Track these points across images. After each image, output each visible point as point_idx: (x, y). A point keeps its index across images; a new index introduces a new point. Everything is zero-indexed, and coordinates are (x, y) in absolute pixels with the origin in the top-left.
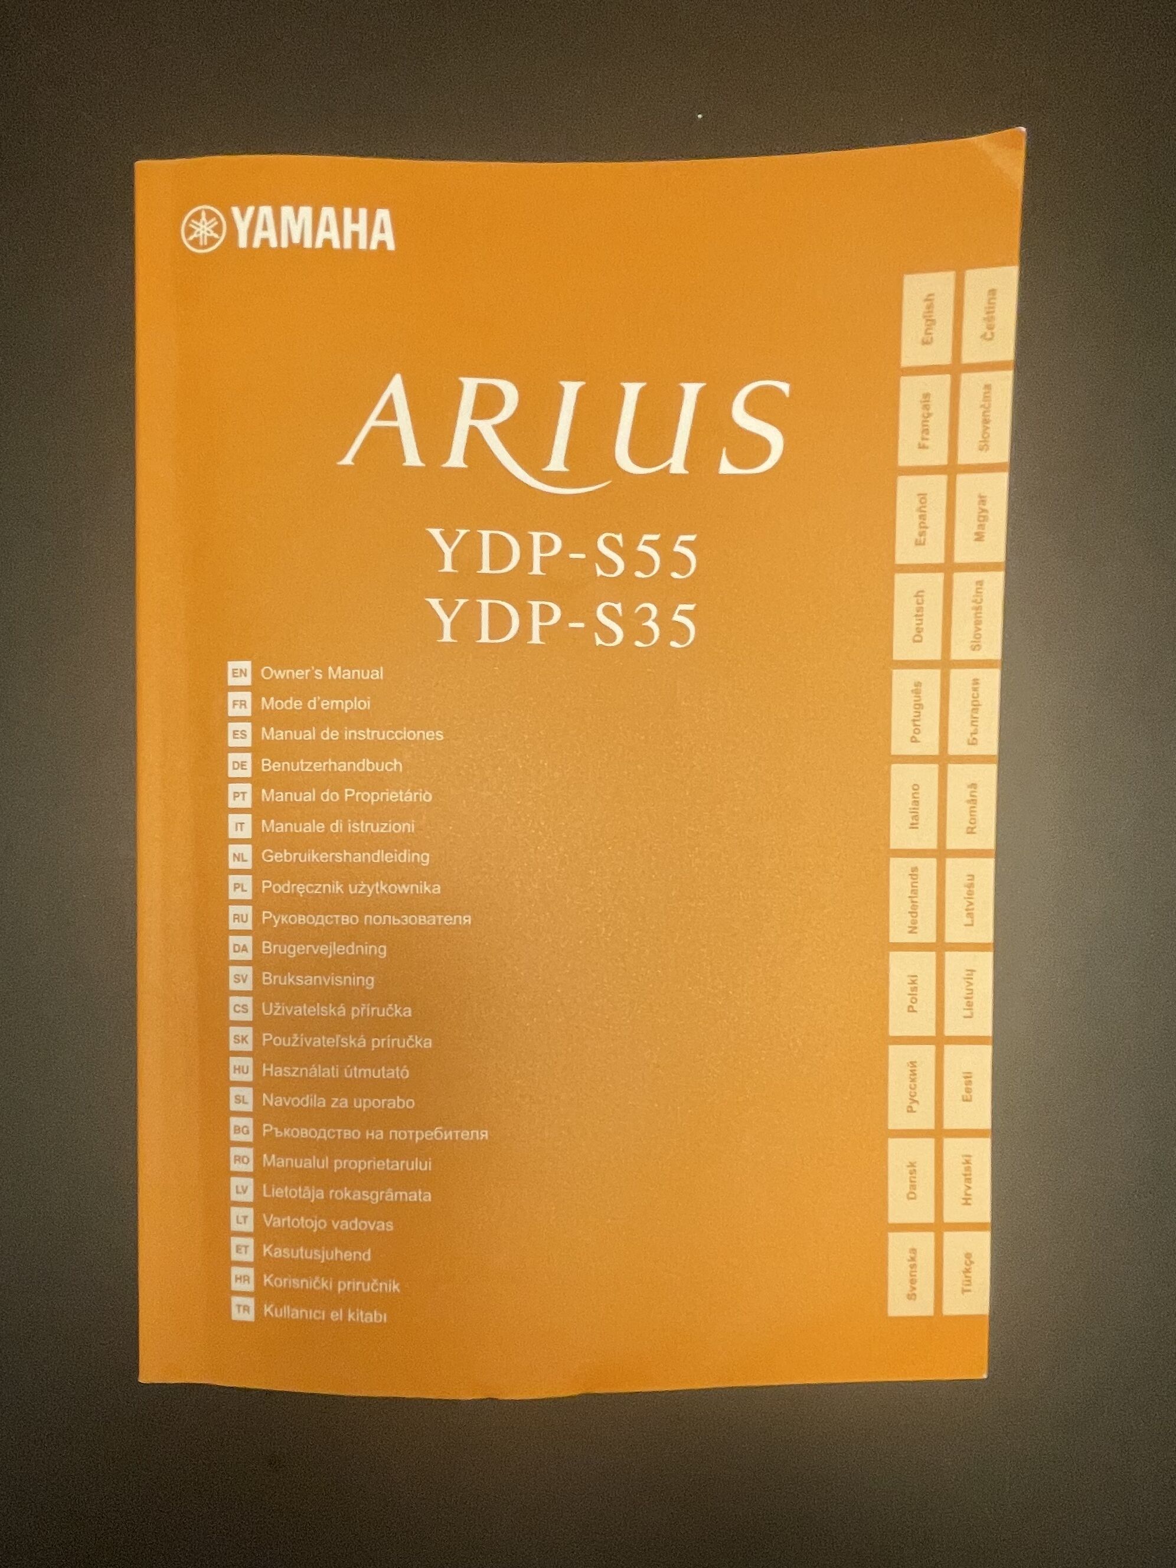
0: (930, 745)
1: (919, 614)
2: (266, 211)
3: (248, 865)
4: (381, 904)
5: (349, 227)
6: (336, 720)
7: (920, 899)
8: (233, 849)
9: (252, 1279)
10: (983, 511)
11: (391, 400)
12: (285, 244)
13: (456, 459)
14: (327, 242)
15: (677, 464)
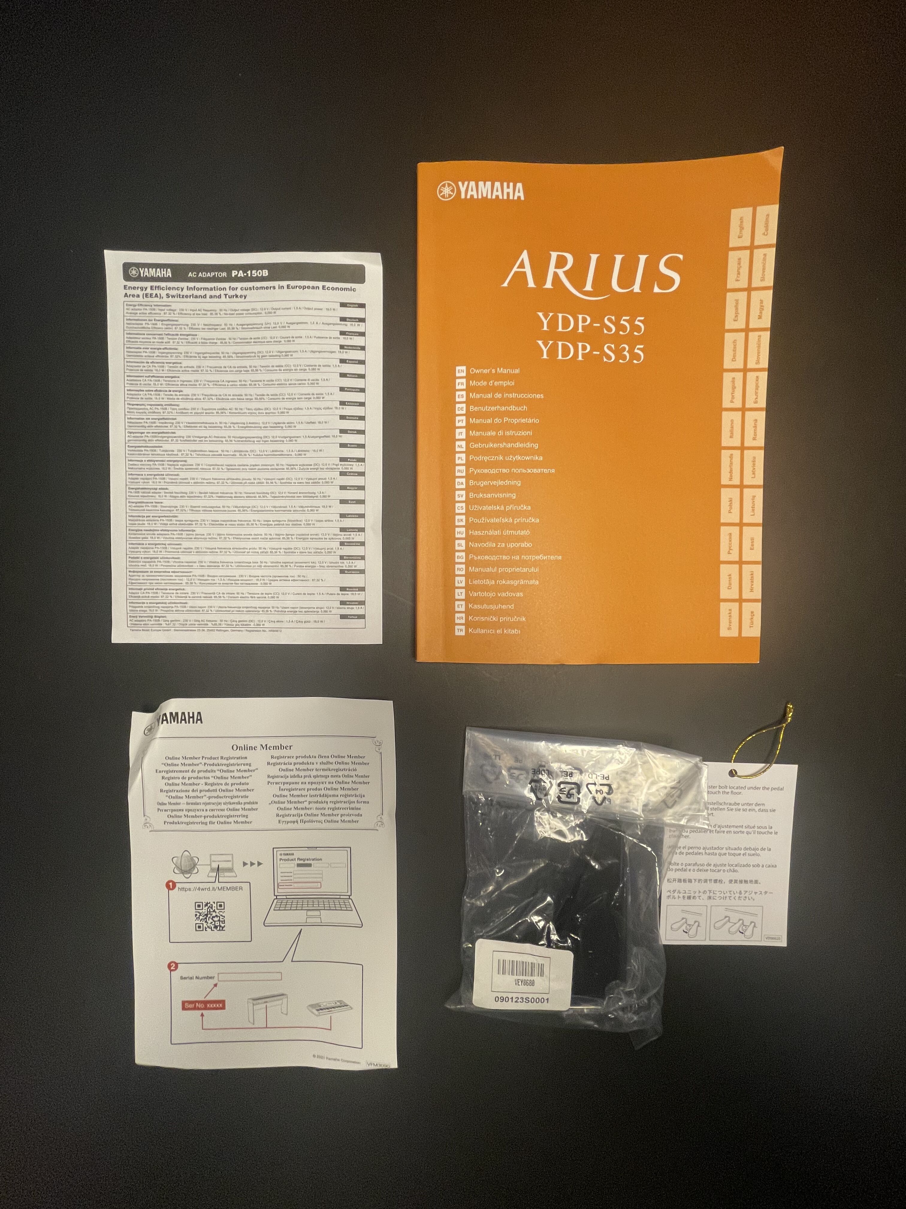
0: (738, 404)
1: (735, 350)
2: (472, 183)
3: (464, 450)
4: (518, 464)
5: (506, 190)
6: (500, 389)
7: (734, 467)
8: (457, 443)
9: (464, 618)
10: (762, 306)
11: (522, 260)
12: (480, 197)
13: (549, 285)
14: (497, 196)
15: (637, 288)
